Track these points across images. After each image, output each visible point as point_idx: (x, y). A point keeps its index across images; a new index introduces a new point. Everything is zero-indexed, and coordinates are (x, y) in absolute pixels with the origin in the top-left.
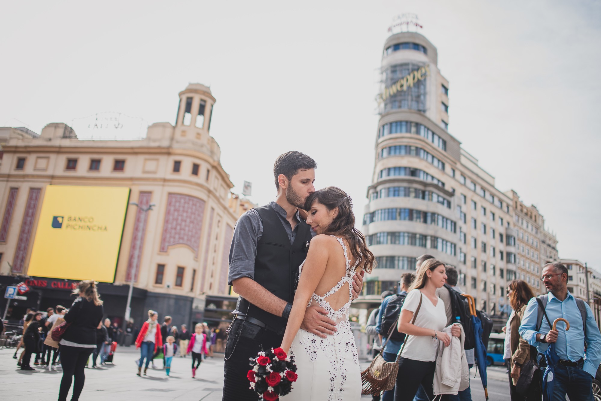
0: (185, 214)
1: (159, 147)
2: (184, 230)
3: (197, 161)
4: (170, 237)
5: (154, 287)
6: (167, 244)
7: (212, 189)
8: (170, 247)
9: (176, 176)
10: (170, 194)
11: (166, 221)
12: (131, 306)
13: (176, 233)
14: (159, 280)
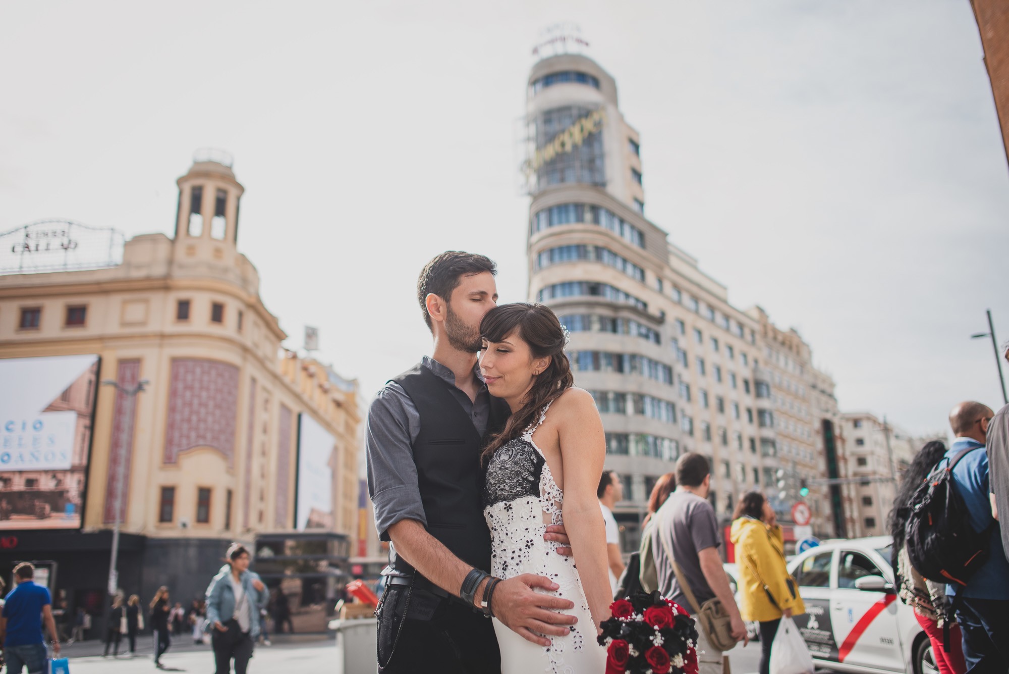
0: (204, 394)
1: (148, 278)
2: (205, 421)
3: (220, 298)
4: (181, 436)
5: (157, 528)
6: (175, 450)
7: (249, 343)
8: (182, 455)
9: (182, 328)
10: (175, 361)
11: (172, 409)
12: (118, 568)
13: (190, 429)
14: (166, 515)
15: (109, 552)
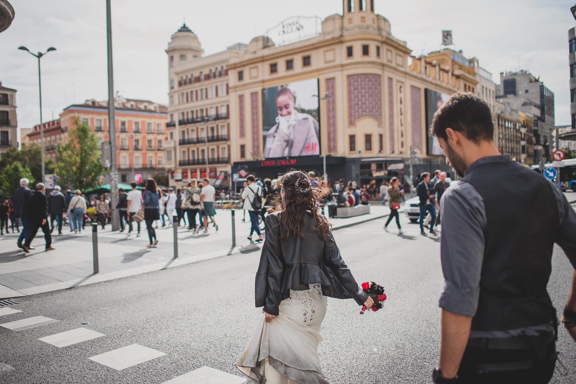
0: (363, 91)
1: (333, 39)
2: (365, 104)
3: (366, 43)
4: (355, 112)
5: (349, 153)
6: (353, 118)
7: (385, 62)
8: (356, 120)
9: (350, 60)
10: (349, 77)
11: (350, 100)
12: (327, 172)
13: (359, 108)
14: (352, 147)
15: (322, 165)
